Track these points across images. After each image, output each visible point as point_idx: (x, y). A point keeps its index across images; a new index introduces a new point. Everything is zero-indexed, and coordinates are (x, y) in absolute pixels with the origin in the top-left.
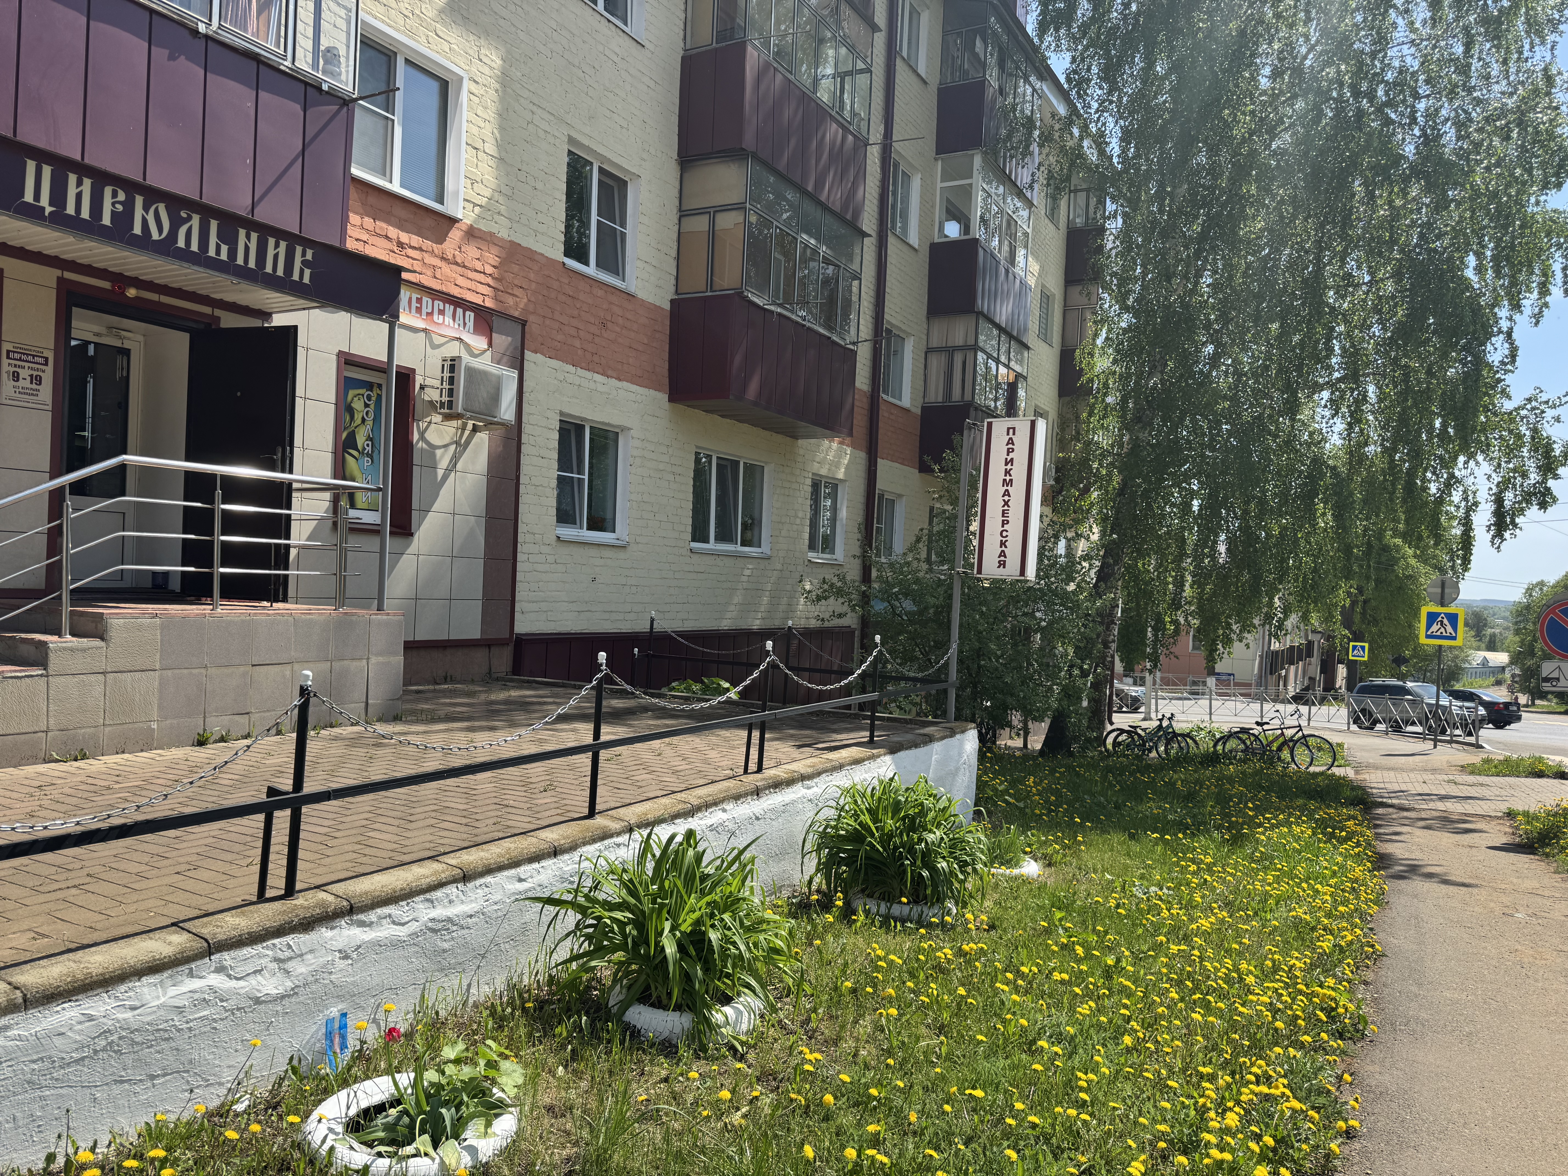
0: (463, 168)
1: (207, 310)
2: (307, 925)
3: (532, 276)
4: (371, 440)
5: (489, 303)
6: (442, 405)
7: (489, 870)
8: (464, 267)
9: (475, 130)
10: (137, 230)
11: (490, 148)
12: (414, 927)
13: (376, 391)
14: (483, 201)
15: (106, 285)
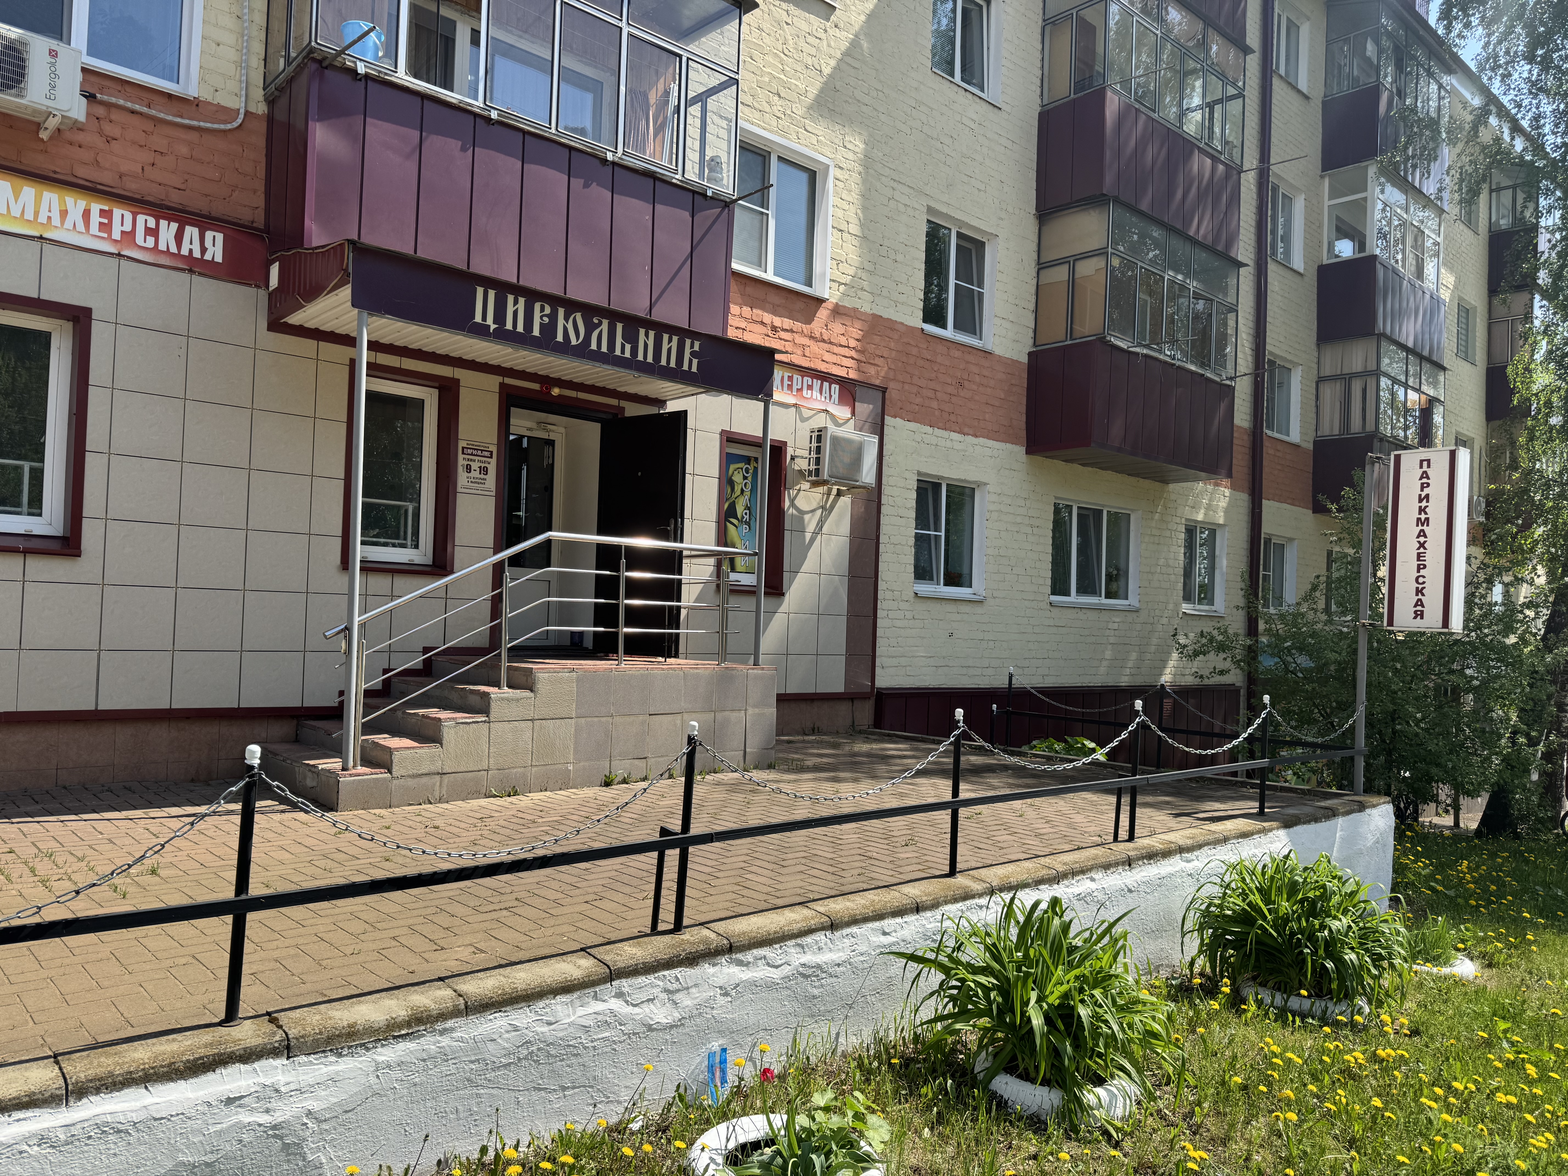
0: (829, 250)
1: (614, 402)
2: (692, 960)
3: (892, 345)
4: (749, 509)
5: (852, 375)
6: (810, 472)
7: (855, 921)
8: (831, 343)
9: (840, 213)
10: (560, 338)
11: (854, 229)
12: (786, 970)
13: (753, 464)
14: (847, 279)
15: (536, 386)
